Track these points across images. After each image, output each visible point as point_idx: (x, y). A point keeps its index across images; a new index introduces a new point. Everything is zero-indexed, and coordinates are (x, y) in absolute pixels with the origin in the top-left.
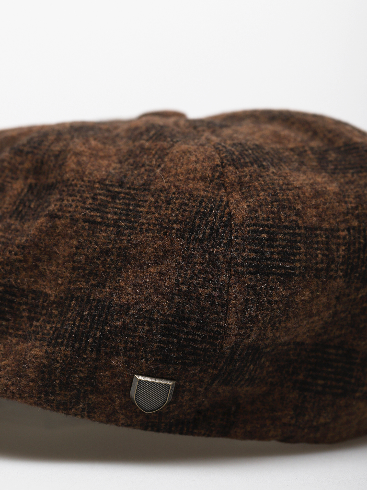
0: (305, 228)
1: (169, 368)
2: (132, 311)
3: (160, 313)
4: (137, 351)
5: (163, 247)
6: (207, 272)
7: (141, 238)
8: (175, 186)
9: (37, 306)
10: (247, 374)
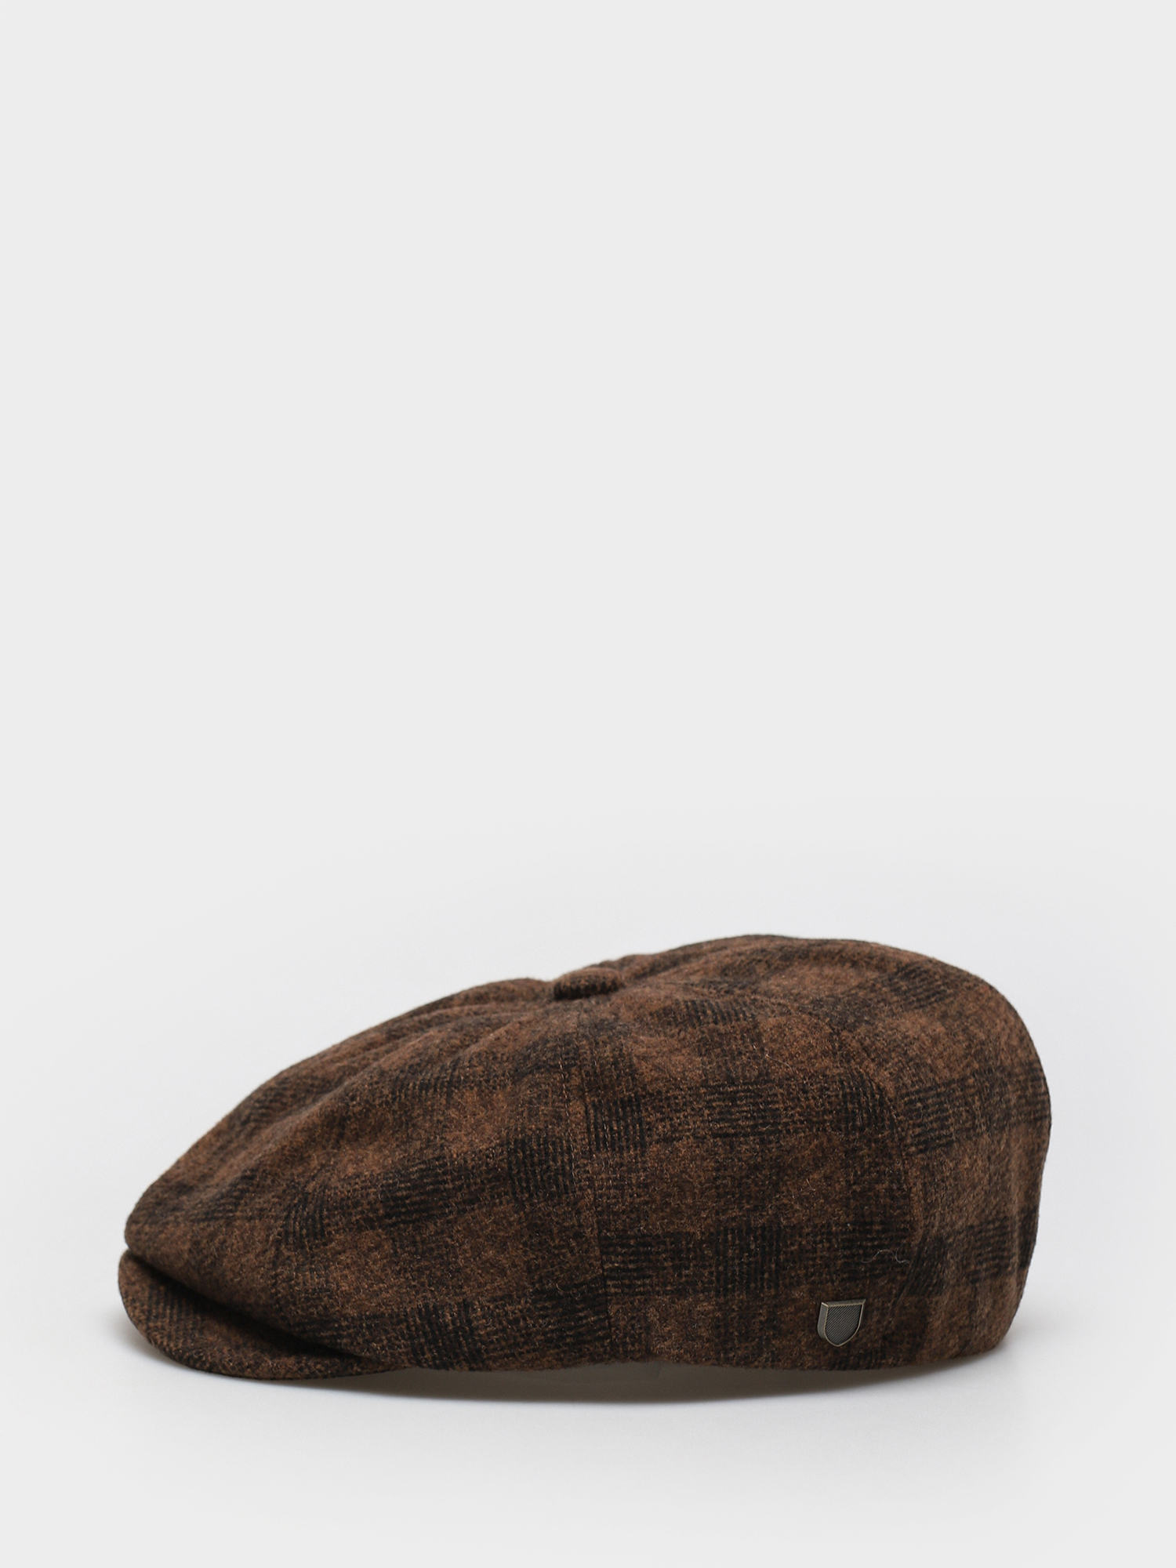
0: (944, 1084)
1: (857, 1286)
2: (807, 1230)
3: (837, 1224)
4: (821, 1275)
5: (820, 1146)
6: (877, 1164)
7: (793, 1141)
8: (800, 1070)
9: (682, 1251)
10: (935, 1276)
